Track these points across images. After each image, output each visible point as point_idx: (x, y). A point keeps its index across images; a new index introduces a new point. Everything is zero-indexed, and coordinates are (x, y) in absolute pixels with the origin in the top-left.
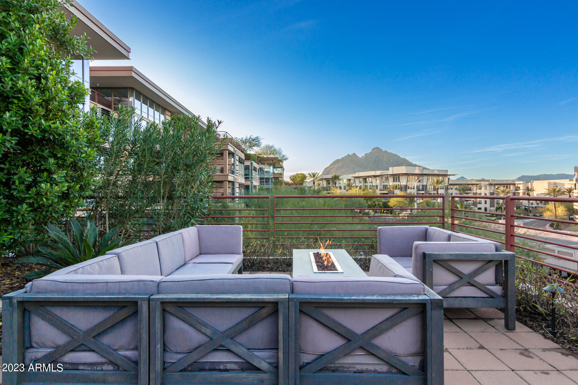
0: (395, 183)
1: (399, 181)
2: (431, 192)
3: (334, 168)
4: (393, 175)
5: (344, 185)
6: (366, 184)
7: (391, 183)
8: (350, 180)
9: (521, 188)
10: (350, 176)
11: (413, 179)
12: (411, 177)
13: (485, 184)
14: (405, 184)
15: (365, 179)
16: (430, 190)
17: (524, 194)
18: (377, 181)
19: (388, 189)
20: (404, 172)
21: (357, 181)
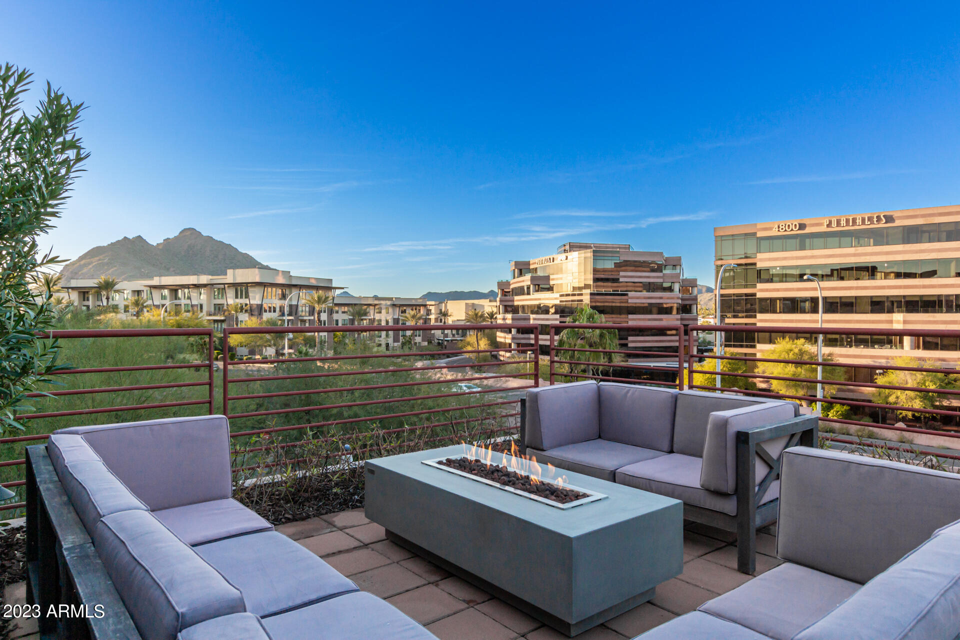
0: (240, 301)
1: (247, 296)
2: (305, 318)
3: (89, 264)
4: (234, 285)
5: (126, 303)
6: (177, 302)
7: (231, 300)
8: (138, 292)
9: (433, 311)
10: (140, 284)
11: (274, 293)
12: (270, 289)
13: (386, 305)
14: (259, 302)
15: (174, 290)
16: (304, 314)
17: (436, 320)
18: (202, 297)
19: (225, 311)
20: (257, 280)
21: (156, 294)
